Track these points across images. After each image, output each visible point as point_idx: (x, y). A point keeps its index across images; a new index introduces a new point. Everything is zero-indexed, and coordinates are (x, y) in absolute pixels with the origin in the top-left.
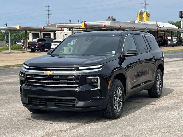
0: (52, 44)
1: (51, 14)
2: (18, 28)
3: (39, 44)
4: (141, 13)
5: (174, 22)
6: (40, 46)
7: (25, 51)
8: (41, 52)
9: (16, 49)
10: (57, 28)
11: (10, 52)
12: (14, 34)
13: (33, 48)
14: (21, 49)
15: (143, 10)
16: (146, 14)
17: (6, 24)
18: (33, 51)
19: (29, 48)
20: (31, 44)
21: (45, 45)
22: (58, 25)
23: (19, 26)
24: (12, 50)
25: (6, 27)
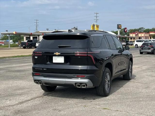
0: (37, 43)
1: (38, 25)
2: (14, 33)
3: (28, 43)
4: (94, 26)
5: (115, 31)
6: (29, 45)
7: (19, 48)
8: (29, 48)
9: (15, 47)
10: (39, 33)
11: (9, 48)
12: (16, 37)
13: (24, 46)
14: (17, 46)
15: (95, 23)
16: (97, 25)
17: (7, 31)
18: (24, 48)
19: (22, 46)
20: (23, 44)
21: (32, 44)
22: (40, 31)
23: (15, 32)
24: (11, 47)
25: (7, 32)
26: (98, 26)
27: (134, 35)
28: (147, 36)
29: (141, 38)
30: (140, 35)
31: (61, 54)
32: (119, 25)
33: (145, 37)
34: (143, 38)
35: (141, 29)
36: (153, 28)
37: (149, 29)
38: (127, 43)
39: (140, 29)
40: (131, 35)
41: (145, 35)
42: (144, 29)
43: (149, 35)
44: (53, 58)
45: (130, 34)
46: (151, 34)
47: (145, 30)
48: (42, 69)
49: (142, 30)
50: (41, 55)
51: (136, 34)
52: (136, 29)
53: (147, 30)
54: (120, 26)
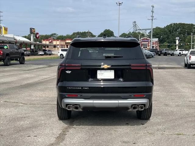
15: (2, 25)
16: (4, 28)
26: (7, 29)
27: (47, 43)
28: (63, 44)
29: (56, 46)
30: (55, 43)
31: (111, 66)
32: (32, 29)
33: (61, 45)
34: (58, 46)
35: (54, 35)
36: (67, 35)
37: (62, 36)
38: (45, 52)
39: (52, 35)
40: (44, 42)
41: (61, 43)
42: (57, 35)
43: (66, 43)
44: (98, 73)
45: (42, 41)
46: (67, 41)
47: (58, 37)
48: (80, 88)
49: (55, 37)
50: (80, 68)
51: (50, 41)
52: (48, 35)
53: (60, 36)
54: (34, 30)
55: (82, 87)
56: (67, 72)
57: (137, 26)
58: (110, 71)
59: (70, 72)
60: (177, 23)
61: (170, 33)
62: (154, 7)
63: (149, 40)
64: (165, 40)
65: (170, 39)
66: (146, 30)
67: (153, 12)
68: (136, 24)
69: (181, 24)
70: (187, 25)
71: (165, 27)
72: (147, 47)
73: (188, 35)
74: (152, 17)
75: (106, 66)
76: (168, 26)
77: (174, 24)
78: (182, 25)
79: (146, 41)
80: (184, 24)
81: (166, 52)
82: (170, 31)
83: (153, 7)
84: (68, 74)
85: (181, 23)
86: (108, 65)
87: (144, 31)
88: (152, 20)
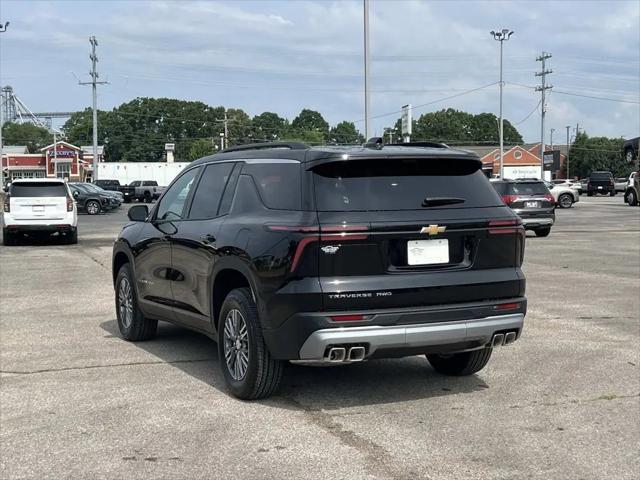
31: (447, 229)
44: (409, 249)
48: (370, 295)
50: (365, 238)
55: (374, 292)
56: (326, 249)
57: (16, 103)
58: (438, 241)
59: (334, 249)
60: (152, 100)
61: (135, 130)
62: (96, 44)
63: (77, 153)
64: (120, 151)
65: (135, 148)
66: (48, 116)
67: (94, 59)
68: (12, 97)
69: (165, 103)
70: (184, 104)
71: (114, 109)
72: (71, 175)
73: (190, 136)
74: (94, 75)
75: (433, 229)
76: (124, 107)
77: (145, 101)
78: (170, 106)
79: (64, 153)
80: (175, 103)
81: (147, 192)
82: (132, 123)
83: (94, 43)
84: (329, 254)
85: (166, 99)
86: (439, 225)
87: (42, 120)
88: (94, 84)
